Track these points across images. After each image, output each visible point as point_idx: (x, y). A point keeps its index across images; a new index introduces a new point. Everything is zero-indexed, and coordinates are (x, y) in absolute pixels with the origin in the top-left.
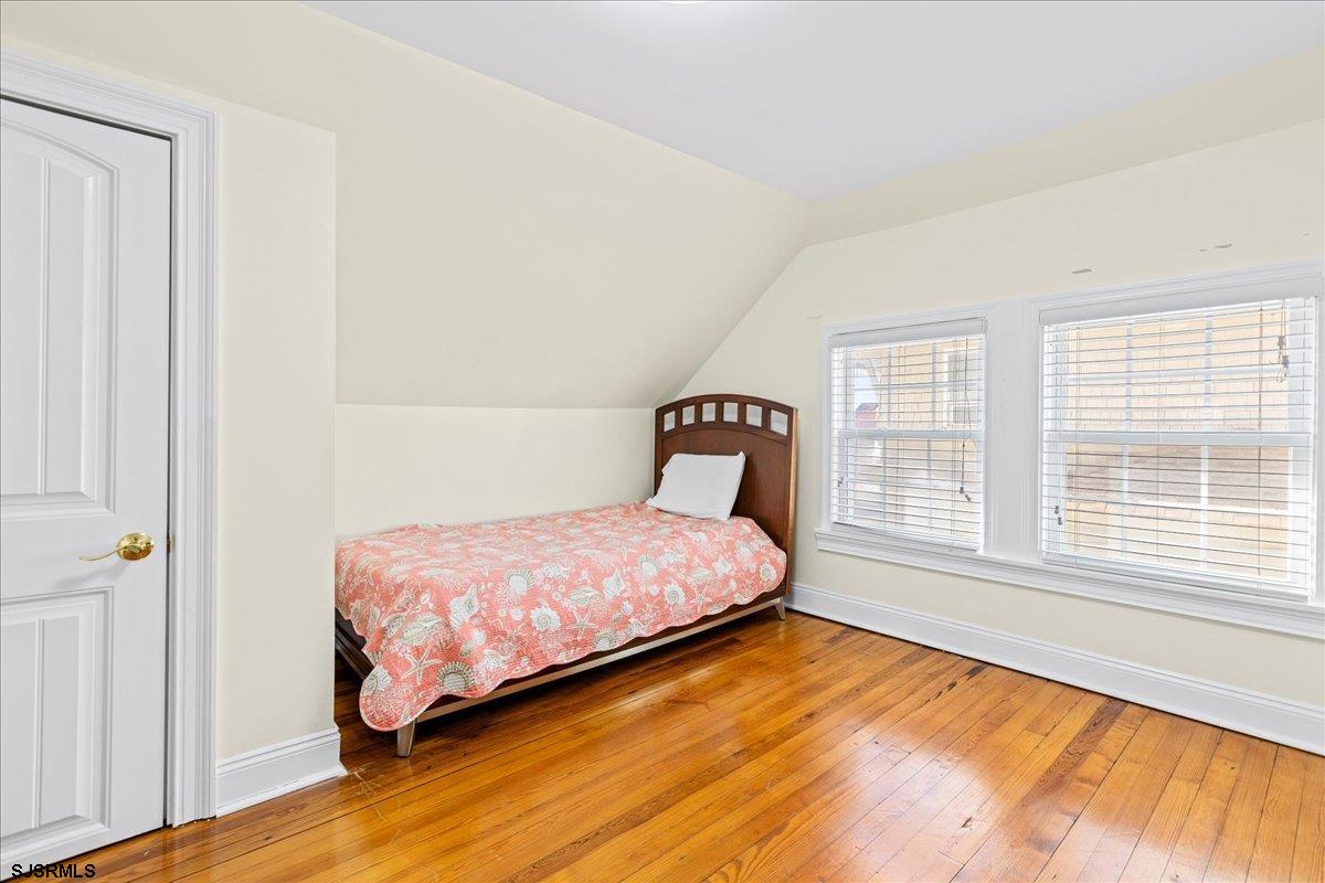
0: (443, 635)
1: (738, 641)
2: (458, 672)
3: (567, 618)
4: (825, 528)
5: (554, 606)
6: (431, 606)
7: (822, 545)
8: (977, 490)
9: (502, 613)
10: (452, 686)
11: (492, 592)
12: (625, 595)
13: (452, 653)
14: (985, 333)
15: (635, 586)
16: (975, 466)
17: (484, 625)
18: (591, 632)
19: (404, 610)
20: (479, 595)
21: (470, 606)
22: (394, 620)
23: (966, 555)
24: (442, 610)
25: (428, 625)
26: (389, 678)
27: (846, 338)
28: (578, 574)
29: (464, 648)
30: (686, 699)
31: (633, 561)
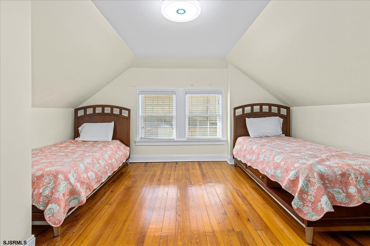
0: (70, 187)
1: (123, 173)
2: (76, 198)
3: (96, 174)
4: (138, 140)
5: (92, 171)
6: (63, 178)
7: (137, 144)
8: (174, 127)
9: (82, 176)
10: (72, 205)
11: (77, 170)
12: (106, 164)
13: (73, 193)
14: (175, 94)
15: (106, 161)
16: (174, 123)
17: (79, 181)
18: (101, 177)
19: (49, 183)
20: (75, 172)
21: (74, 176)
22: (45, 188)
23: (173, 141)
24: (67, 179)
25: (64, 185)
26: (58, 207)
27: (142, 92)
28: (93, 160)
29: (77, 190)
30: (132, 186)
31: (102, 155)
